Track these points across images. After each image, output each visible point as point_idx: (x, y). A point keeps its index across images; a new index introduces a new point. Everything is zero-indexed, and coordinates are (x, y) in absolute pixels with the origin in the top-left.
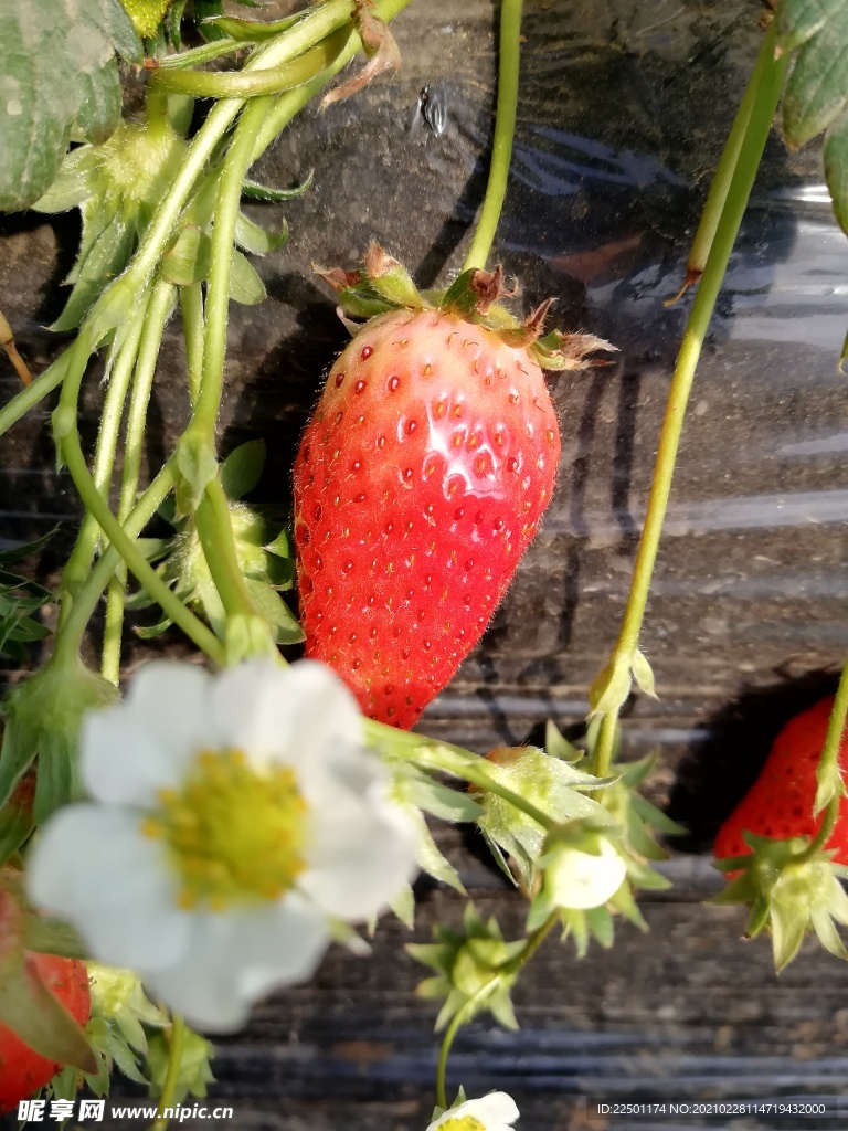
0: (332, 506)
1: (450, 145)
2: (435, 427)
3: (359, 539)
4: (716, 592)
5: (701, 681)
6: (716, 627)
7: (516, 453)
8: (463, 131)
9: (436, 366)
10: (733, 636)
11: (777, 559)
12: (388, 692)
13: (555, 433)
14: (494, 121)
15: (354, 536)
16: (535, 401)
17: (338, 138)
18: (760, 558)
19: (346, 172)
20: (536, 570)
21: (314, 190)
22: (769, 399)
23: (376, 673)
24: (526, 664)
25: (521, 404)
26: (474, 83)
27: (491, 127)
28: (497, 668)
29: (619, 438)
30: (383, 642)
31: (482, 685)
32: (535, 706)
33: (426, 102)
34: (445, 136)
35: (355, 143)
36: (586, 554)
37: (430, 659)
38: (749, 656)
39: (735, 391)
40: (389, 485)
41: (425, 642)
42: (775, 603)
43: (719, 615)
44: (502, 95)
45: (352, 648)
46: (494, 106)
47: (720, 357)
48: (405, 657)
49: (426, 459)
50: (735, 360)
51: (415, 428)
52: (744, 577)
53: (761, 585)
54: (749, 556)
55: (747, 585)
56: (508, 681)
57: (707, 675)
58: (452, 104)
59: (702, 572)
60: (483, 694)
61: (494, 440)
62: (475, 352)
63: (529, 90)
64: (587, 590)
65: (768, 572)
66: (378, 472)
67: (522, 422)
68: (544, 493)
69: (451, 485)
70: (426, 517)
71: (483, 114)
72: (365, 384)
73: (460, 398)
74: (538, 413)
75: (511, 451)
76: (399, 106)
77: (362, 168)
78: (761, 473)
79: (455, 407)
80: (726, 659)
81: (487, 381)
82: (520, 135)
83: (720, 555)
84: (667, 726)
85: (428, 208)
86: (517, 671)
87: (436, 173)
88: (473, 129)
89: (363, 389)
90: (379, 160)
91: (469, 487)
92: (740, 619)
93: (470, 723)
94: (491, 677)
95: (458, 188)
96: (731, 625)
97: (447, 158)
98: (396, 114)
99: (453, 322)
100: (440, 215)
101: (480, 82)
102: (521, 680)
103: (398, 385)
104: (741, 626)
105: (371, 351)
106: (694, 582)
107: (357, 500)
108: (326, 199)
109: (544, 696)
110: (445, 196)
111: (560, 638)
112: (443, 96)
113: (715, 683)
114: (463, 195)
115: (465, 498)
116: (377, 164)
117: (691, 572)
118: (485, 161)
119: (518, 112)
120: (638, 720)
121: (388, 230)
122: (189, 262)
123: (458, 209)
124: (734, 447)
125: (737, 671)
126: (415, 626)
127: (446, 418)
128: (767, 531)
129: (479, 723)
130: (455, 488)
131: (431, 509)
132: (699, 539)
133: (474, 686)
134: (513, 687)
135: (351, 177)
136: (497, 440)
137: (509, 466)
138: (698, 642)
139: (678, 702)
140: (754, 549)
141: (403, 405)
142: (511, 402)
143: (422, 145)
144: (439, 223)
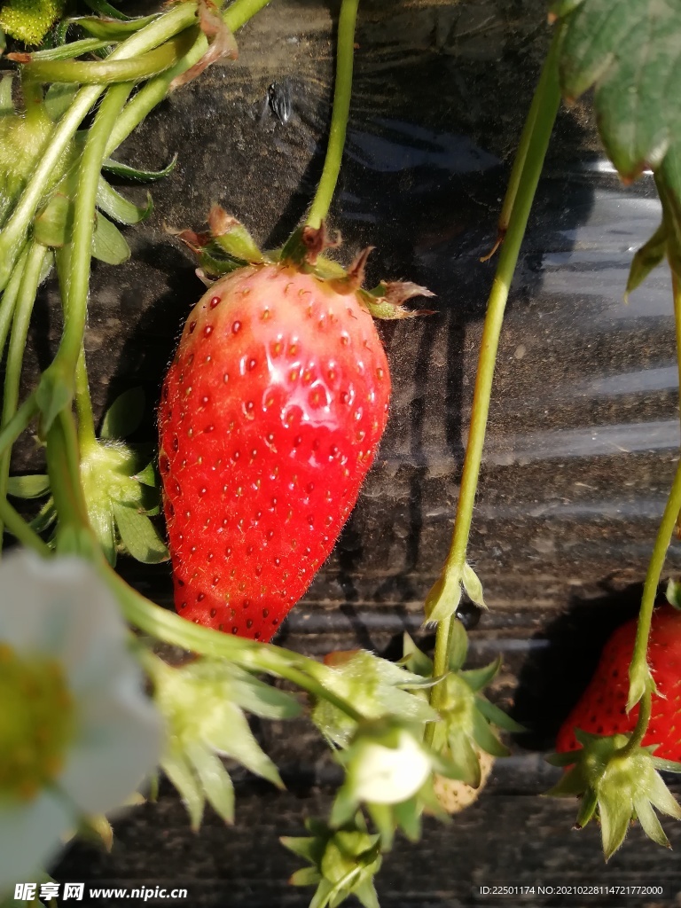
0: (186, 437)
1: (295, 131)
2: (273, 363)
3: (211, 466)
4: (543, 515)
5: (535, 595)
6: (545, 546)
7: (347, 387)
8: (305, 120)
9: (274, 311)
10: (560, 555)
11: (594, 485)
12: (245, 607)
13: (384, 372)
14: (331, 110)
15: (207, 463)
16: (365, 343)
17: (200, 129)
18: (579, 484)
19: (207, 157)
20: (384, 498)
21: (180, 172)
22: (579, 343)
23: (234, 589)
24: (382, 582)
25: (352, 345)
26: (315, 80)
27: (327, 116)
28: (356, 586)
29: (449, 380)
30: (237, 560)
31: (344, 602)
32: (393, 620)
33: (273, 96)
34: (290, 125)
35: (214, 132)
36: (426, 483)
37: (280, 574)
38: (575, 573)
39: (548, 337)
40: (234, 415)
41: (275, 559)
42: (594, 524)
43: (547, 536)
44: (338, 90)
45: (210, 566)
46: (332, 99)
47: (534, 307)
48: (258, 574)
49: (266, 393)
50: (546, 310)
51: (256, 366)
52: (567, 502)
53: (582, 509)
54: (569, 482)
55: (570, 509)
56: (367, 598)
57: (540, 590)
58: (295, 98)
59: (529, 498)
60: (347, 610)
61: (327, 375)
62: (309, 300)
63: (362, 86)
64: (428, 515)
65: (587, 497)
66: (223, 405)
67: (353, 360)
68: (376, 424)
69: (288, 415)
70: (267, 444)
71: (321, 106)
72: (212, 328)
73: (295, 339)
74: (369, 354)
75: (342, 385)
76: (251, 100)
77: (219, 152)
78: (576, 408)
79: (291, 347)
80: (556, 575)
81: (320, 325)
82: (354, 122)
83: (544, 482)
84: (509, 636)
85: (276, 184)
86: (374, 589)
87: (282, 155)
88: (313, 118)
89: (211, 333)
90: (234, 145)
91: (306, 418)
92: (566, 540)
93: (336, 636)
94: (351, 595)
95: (302, 167)
96: (558, 545)
97: (292, 142)
98: (248, 107)
99: (291, 275)
100: (287, 190)
101: (319, 80)
102: (378, 597)
103: (240, 328)
104: (567, 546)
105: (219, 300)
106: (523, 506)
107: (207, 431)
108: (191, 179)
109: (400, 611)
110: (290, 175)
111: (408, 559)
112: (287, 91)
113: (548, 597)
114: (306, 173)
115: (301, 427)
116: (232, 149)
117: (519, 498)
118: (323, 145)
119: (352, 104)
120: (483, 632)
121: (243, 204)
122: (59, 226)
123: (301, 184)
124: (551, 386)
125: (566, 586)
126: (265, 544)
127: (283, 356)
128: (583, 460)
129: (344, 636)
130: (292, 418)
131: (271, 437)
132: (525, 468)
133: (338, 603)
134: (371, 603)
135: (211, 161)
136: (329, 376)
137: (341, 399)
138: (530, 559)
139: (517, 615)
140: (574, 476)
141: (244, 345)
142: (342, 343)
143: (271, 132)
144: (286, 196)
